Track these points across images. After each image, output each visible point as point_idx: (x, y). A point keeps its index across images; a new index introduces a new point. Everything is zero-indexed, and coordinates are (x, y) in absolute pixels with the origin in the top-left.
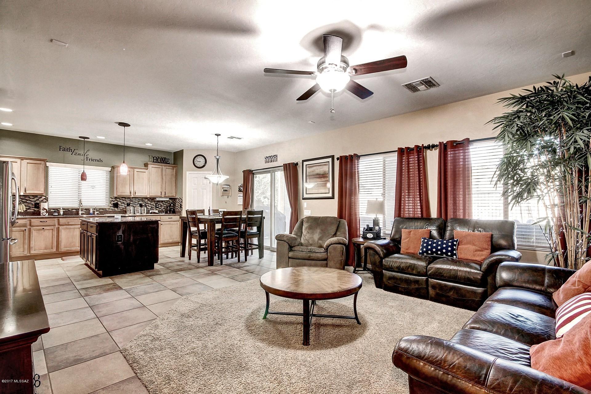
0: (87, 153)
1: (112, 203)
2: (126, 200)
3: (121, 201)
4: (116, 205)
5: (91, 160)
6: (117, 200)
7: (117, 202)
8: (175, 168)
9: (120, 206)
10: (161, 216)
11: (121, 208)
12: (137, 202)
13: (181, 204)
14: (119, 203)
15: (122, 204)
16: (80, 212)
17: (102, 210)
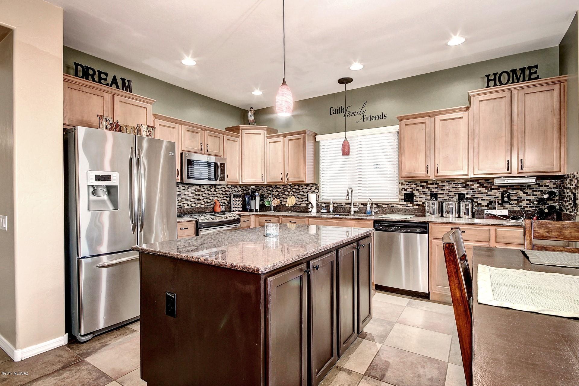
0: (364, 109)
1: (404, 192)
2: (429, 186)
3: (418, 188)
4: (409, 197)
5: (369, 119)
6: (412, 186)
7: (411, 190)
8: (557, 87)
9: (417, 199)
10: (499, 229)
11: (419, 203)
12: (454, 190)
13: (574, 195)
14: (416, 193)
15: (421, 196)
16: (353, 209)
17: (386, 206)
